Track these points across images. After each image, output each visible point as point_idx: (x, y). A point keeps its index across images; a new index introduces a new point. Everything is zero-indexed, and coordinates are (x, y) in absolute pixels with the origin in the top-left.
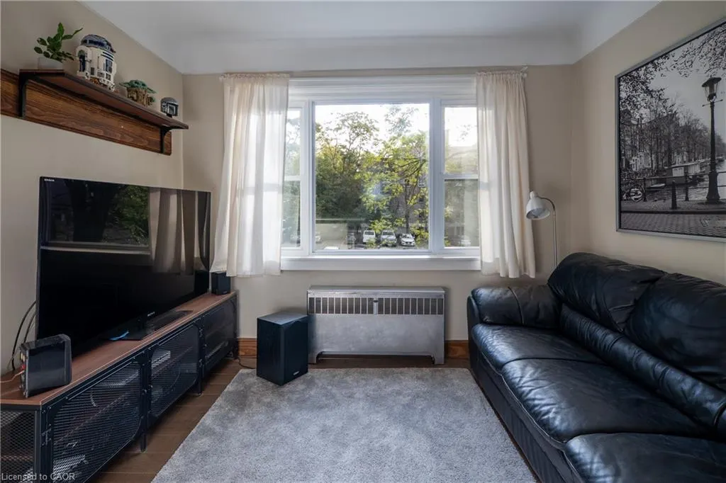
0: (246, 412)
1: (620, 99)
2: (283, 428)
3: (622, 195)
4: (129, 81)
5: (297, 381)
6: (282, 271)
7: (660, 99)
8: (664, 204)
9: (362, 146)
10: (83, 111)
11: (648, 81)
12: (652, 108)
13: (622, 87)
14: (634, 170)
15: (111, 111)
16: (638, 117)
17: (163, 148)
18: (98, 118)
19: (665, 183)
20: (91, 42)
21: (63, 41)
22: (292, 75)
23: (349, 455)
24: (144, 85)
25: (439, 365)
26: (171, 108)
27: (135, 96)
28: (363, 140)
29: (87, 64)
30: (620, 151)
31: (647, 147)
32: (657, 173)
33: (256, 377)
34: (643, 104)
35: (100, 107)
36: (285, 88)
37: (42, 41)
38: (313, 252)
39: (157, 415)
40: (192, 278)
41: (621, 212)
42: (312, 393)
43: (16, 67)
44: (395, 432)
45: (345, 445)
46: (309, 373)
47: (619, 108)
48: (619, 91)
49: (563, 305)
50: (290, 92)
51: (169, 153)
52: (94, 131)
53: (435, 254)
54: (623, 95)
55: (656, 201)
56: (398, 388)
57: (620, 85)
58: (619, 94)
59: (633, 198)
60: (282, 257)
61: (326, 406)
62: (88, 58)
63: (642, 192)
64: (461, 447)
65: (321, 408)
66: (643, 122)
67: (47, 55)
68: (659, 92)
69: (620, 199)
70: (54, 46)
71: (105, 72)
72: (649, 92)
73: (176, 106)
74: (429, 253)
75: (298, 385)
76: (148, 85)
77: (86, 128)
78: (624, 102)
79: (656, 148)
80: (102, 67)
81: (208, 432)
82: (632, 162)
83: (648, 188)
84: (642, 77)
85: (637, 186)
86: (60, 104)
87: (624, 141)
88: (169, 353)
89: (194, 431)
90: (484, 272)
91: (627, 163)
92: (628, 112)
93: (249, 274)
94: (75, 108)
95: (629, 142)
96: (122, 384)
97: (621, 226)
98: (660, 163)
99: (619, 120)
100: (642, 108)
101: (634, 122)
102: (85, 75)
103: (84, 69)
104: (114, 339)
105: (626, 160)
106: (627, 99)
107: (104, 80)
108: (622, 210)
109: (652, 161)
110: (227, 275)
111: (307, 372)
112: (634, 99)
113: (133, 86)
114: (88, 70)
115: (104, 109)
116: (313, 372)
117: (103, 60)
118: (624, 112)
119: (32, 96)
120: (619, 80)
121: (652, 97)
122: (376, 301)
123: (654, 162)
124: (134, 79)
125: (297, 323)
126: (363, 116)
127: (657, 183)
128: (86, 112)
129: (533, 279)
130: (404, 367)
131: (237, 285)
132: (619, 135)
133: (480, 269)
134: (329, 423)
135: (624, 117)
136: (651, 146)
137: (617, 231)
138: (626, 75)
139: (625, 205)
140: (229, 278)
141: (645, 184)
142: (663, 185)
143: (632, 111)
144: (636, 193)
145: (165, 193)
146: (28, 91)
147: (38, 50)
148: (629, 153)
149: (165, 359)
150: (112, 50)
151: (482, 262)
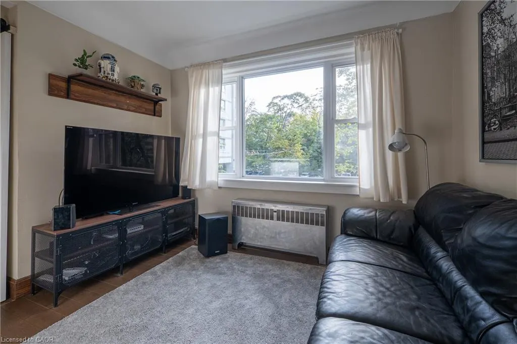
0: (179, 267)
1: (482, 34)
2: (192, 281)
3: (484, 126)
4: (130, 76)
5: (218, 257)
6: (219, 187)
7: (511, 26)
8: (514, 130)
9: (340, 110)
10: (103, 94)
11: (502, 10)
12: (506, 36)
13: (484, 23)
14: (493, 100)
15: (121, 94)
16: (495, 48)
17: (156, 113)
18: (113, 97)
19: (515, 110)
20: (105, 57)
21: (88, 59)
22: (225, 60)
23: (216, 304)
24: (138, 78)
25: (321, 265)
26: (157, 90)
27: (133, 84)
28: (341, 106)
29: (102, 69)
30: (483, 84)
31: (502, 76)
32: (510, 102)
33: (197, 251)
34: (499, 34)
35: (114, 92)
36: (220, 70)
37: (76, 60)
38: (243, 176)
39: (130, 258)
40: (171, 188)
41: (484, 143)
42: (222, 265)
43: (65, 74)
44: (256, 298)
45: (218, 297)
46: (228, 254)
47: (482, 43)
48: (482, 26)
49: (421, 226)
50: (224, 72)
51: (161, 116)
52: (110, 104)
53: (327, 181)
54: (485, 30)
55: (509, 128)
56: (278, 273)
57: (482, 21)
58: (482, 30)
59: (492, 128)
60: (219, 179)
61: (224, 274)
62: (102, 66)
63: (499, 121)
64: (294, 319)
65: (221, 274)
66: (499, 52)
67: (80, 67)
68: (510, 18)
69: (483, 131)
70: (82, 61)
71: (110, 73)
72: (502, 21)
73: (160, 89)
74: (324, 180)
75: (217, 259)
76: (141, 78)
77: (105, 103)
78: (486, 36)
79: (508, 76)
80: (109, 70)
81: (154, 274)
82: (492, 93)
83: (503, 117)
84: (498, 7)
85: (495, 116)
86: (90, 91)
87: (486, 74)
88: (143, 226)
89: (148, 271)
90: (361, 196)
91: (489, 94)
92: (488, 45)
93: (198, 187)
94: (99, 93)
95: (490, 74)
96: (111, 237)
97: (483, 157)
98: (512, 90)
99: (482, 53)
100: (499, 38)
101: (493, 54)
102: (101, 75)
103: (100, 72)
104: (111, 213)
105: (488, 91)
106: (488, 33)
107: (110, 77)
108: (485, 141)
109: (506, 89)
110: (188, 188)
111: (226, 253)
112: (493, 31)
113: (133, 79)
114: (102, 73)
115: (117, 93)
116: (231, 254)
117: (110, 66)
118: (486, 46)
119: (74, 88)
120: (481, 16)
121: (505, 25)
122: (276, 212)
123: (507, 90)
124: (133, 75)
125: (218, 219)
126: (341, 88)
127: (510, 111)
128: (105, 95)
129: (405, 204)
130: (293, 261)
131: (198, 195)
132: (483, 69)
133: (358, 194)
134: (219, 283)
135: (486, 51)
136: (505, 74)
137: (480, 161)
138: (486, 10)
139: (488, 136)
140: (190, 189)
141: (501, 113)
142: (514, 111)
143: (491, 44)
144: (495, 123)
145: (159, 138)
146: (71, 86)
147: (75, 65)
148: (489, 85)
149: (140, 229)
150: (115, 60)
151: (360, 188)
